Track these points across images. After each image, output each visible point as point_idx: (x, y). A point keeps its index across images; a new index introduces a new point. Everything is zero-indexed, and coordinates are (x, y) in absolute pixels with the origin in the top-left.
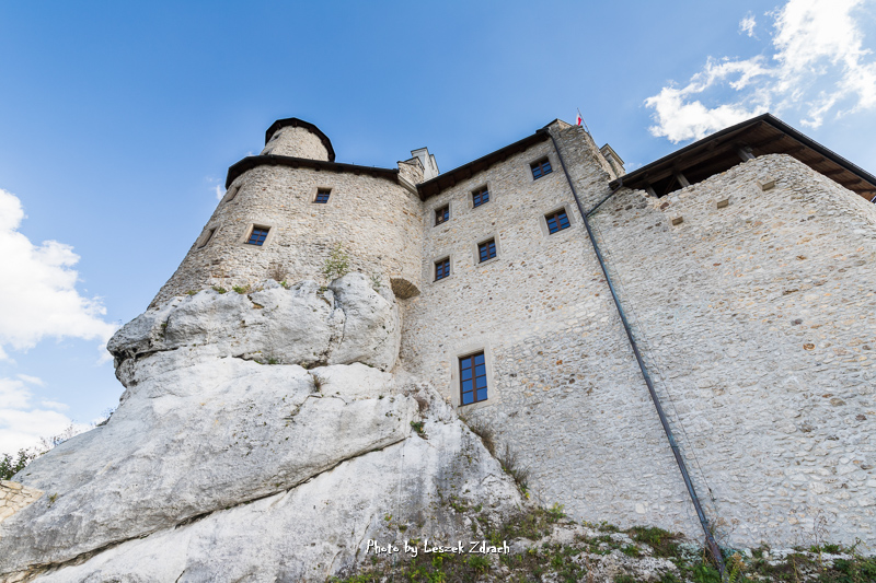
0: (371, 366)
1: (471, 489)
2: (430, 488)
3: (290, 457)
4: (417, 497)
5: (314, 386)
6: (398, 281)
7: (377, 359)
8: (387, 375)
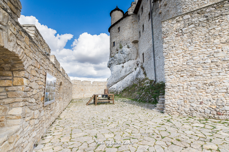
1: (139, 77)
2: (135, 77)
3: (121, 76)
4: (134, 78)
5: (123, 67)
6: (133, 41)
7: (132, 59)
8: (135, 60)
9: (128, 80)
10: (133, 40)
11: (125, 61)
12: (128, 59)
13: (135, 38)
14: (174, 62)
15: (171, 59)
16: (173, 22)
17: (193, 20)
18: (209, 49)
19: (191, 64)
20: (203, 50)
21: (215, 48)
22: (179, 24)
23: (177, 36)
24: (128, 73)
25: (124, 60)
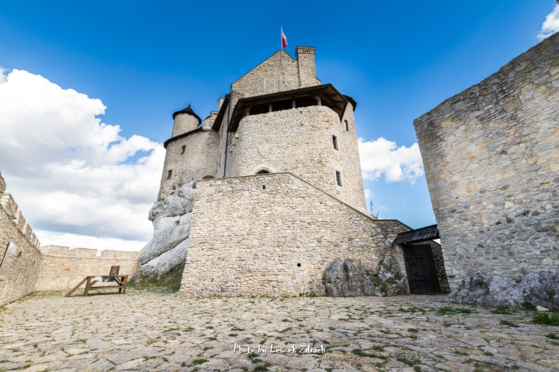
5: (178, 222)
10: (205, 175)
11: (184, 210)
13: (209, 172)
14: (199, 231)
15: (196, 228)
16: (207, 185)
17: (223, 188)
18: (229, 222)
19: (212, 235)
20: (225, 222)
21: (232, 221)
22: (211, 189)
23: (207, 202)
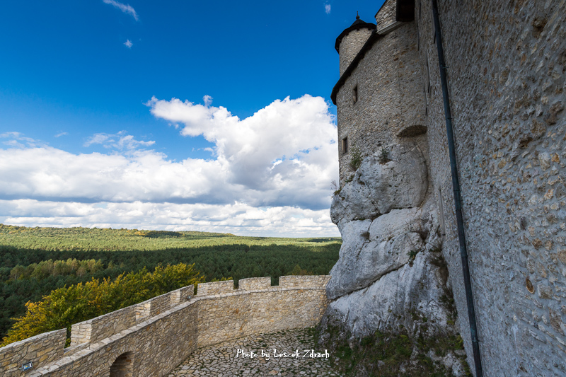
0: (401, 209)
1: (424, 306)
2: (407, 299)
3: (358, 276)
4: (403, 302)
5: (366, 236)
6: (405, 131)
7: (401, 204)
8: (414, 209)
9: (385, 301)
10: (403, 128)
11: (376, 209)
12: (388, 205)
13: (411, 119)
24: (384, 267)
25: (373, 207)
